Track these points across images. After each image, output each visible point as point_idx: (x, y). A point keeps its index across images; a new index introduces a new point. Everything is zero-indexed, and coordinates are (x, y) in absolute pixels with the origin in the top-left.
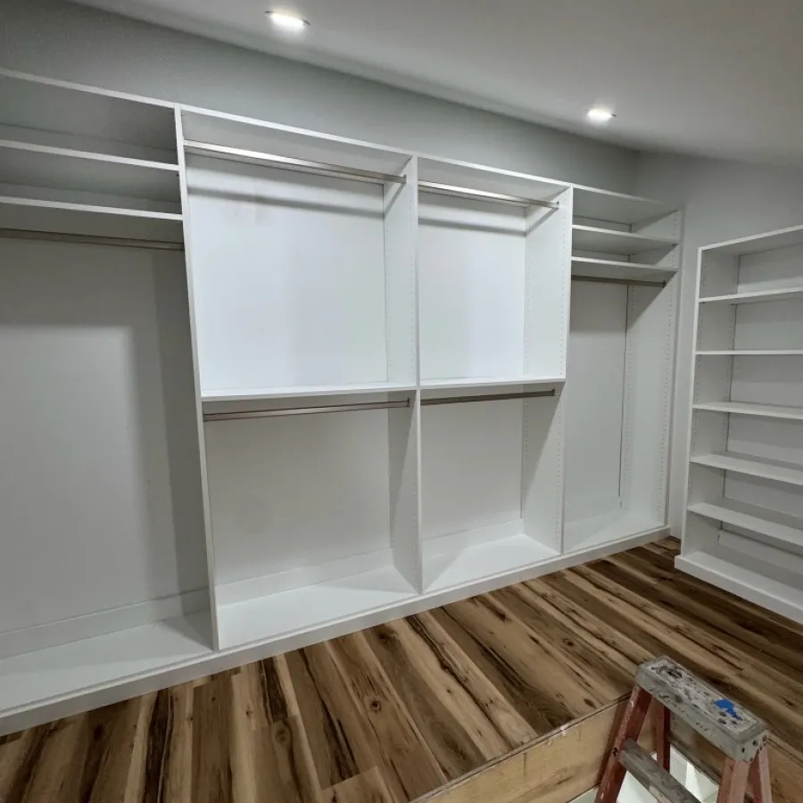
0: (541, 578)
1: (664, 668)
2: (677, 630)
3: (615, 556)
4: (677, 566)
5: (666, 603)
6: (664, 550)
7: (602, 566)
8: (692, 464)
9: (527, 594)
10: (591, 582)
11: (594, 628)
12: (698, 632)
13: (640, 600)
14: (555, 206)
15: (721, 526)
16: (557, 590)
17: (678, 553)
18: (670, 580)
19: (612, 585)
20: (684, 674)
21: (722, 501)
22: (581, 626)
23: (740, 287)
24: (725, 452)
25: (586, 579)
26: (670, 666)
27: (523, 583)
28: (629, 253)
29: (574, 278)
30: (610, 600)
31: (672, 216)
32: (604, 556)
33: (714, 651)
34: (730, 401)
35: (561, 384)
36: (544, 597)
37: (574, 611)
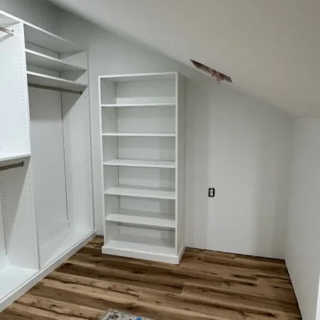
0: (27, 293)
1: (110, 316)
2: (110, 289)
3: (71, 258)
4: (103, 252)
5: (102, 276)
6: (95, 245)
7: (65, 267)
8: (106, 195)
9: (20, 308)
10: (61, 281)
11: (67, 310)
12: (119, 286)
13: (89, 280)
14: (11, 33)
15: (120, 224)
16: (41, 296)
17: (102, 244)
18: (101, 261)
19: (72, 277)
20: (119, 315)
21: (119, 211)
22: (60, 314)
23: (118, 100)
24: (118, 185)
25: (57, 280)
26: (112, 314)
27: (16, 302)
28: (60, 71)
29: (30, 85)
30: (74, 288)
31: (82, 53)
32: (65, 261)
33: (126, 292)
34: (118, 158)
35: (28, 158)
36: (32, 305)
37: (54, 306)
